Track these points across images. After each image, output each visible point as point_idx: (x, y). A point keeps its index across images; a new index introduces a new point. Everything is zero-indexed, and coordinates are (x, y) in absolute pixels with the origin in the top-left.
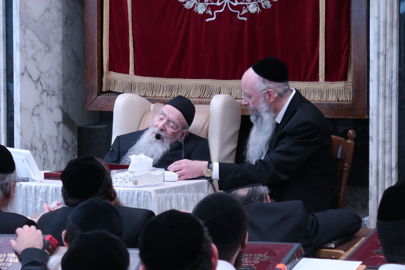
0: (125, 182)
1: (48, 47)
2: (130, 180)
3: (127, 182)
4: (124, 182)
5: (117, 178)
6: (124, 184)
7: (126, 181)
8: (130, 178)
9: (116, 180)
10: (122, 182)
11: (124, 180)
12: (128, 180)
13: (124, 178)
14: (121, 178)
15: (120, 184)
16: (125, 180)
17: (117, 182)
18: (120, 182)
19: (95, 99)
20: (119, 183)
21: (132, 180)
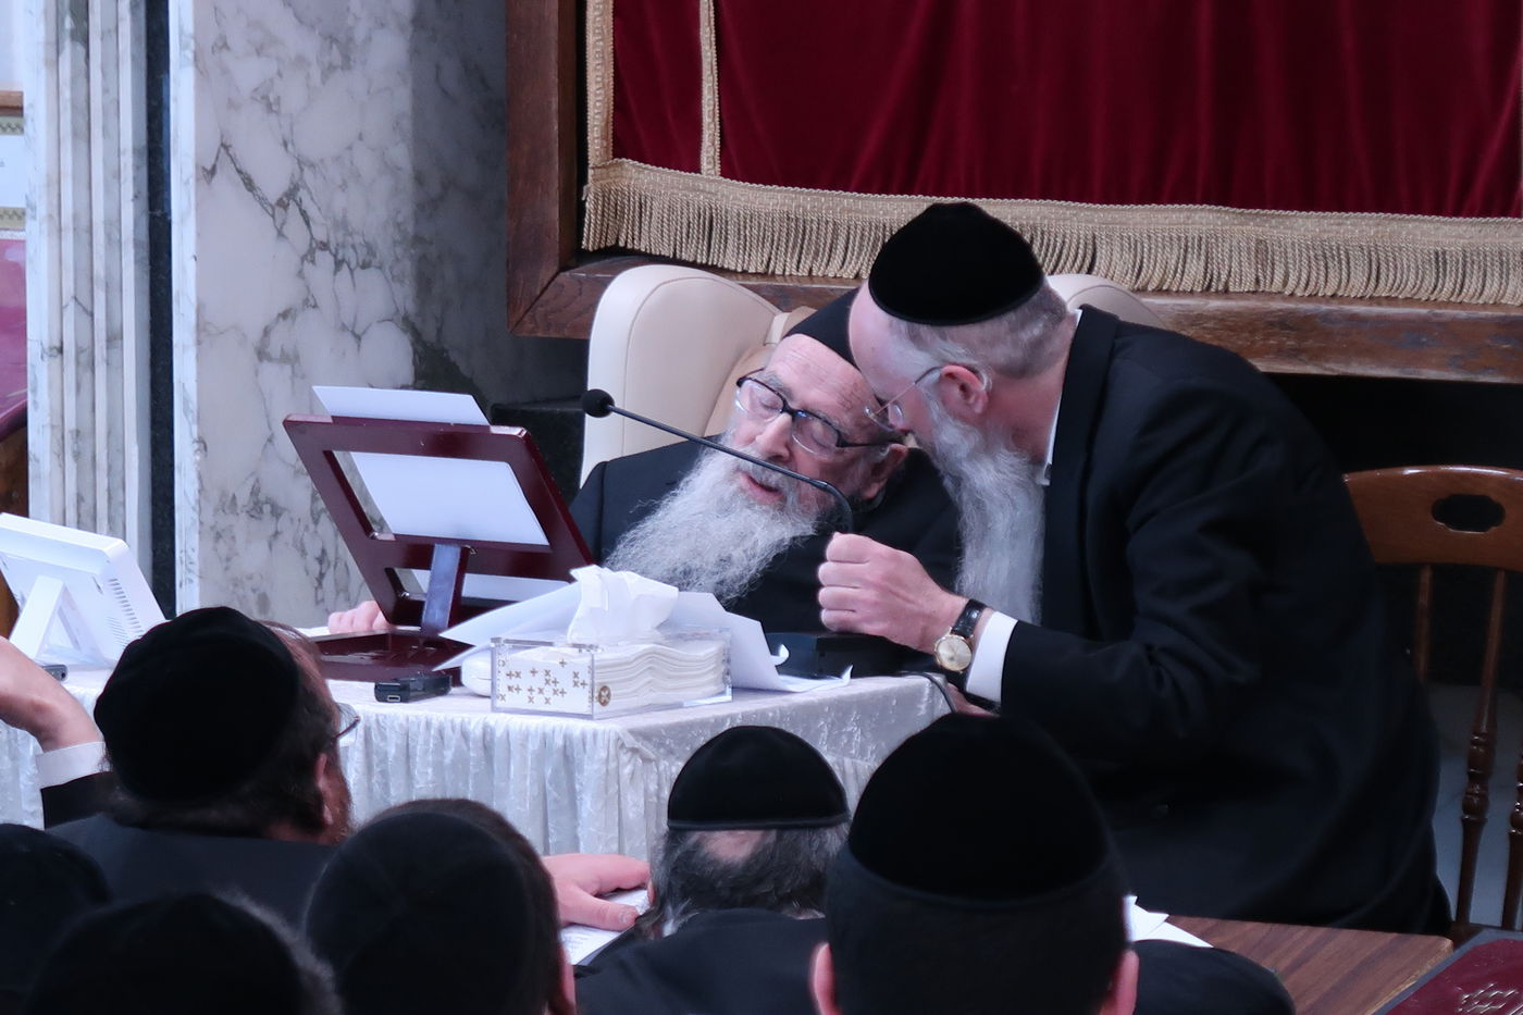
0: (555, 692)
1: (341, 49)
2: (576, 684)
3: (563, 692)
4: (548, 690)
5: (518, 675)
6: (547, 701)
7: (559, 687)
8: (576, 675)
9: (514, 682)
10: (541, 691)
11: (547, 682)
12: (566, 682)
13: (547, 673)
14: (533, 672)
15: (531, 700)
16: (555, 682)
17: (518, 689)
18: (531, 690)
19: (549, 283)
20: (524, 694)
21: (583, 684)
